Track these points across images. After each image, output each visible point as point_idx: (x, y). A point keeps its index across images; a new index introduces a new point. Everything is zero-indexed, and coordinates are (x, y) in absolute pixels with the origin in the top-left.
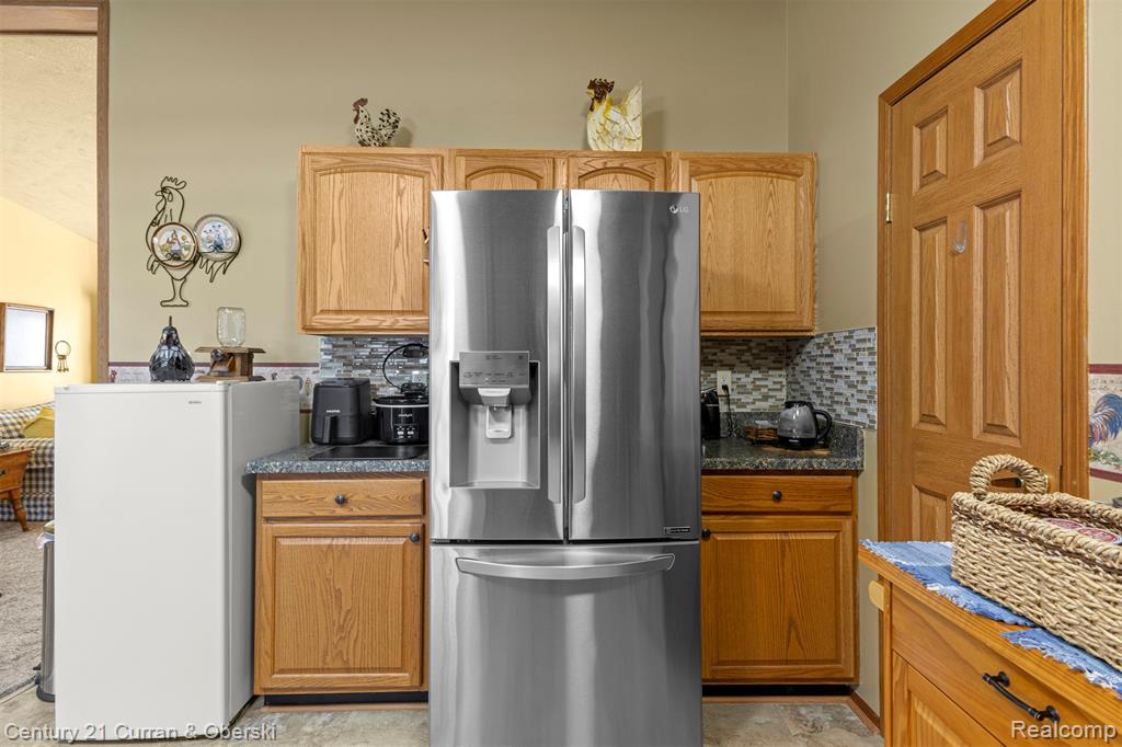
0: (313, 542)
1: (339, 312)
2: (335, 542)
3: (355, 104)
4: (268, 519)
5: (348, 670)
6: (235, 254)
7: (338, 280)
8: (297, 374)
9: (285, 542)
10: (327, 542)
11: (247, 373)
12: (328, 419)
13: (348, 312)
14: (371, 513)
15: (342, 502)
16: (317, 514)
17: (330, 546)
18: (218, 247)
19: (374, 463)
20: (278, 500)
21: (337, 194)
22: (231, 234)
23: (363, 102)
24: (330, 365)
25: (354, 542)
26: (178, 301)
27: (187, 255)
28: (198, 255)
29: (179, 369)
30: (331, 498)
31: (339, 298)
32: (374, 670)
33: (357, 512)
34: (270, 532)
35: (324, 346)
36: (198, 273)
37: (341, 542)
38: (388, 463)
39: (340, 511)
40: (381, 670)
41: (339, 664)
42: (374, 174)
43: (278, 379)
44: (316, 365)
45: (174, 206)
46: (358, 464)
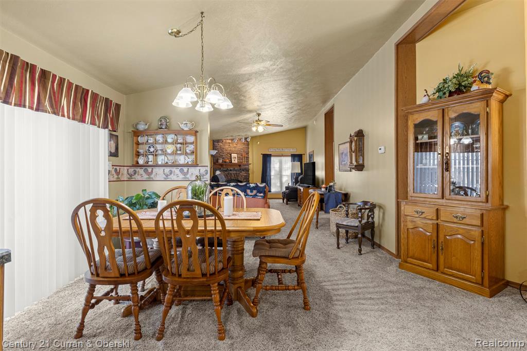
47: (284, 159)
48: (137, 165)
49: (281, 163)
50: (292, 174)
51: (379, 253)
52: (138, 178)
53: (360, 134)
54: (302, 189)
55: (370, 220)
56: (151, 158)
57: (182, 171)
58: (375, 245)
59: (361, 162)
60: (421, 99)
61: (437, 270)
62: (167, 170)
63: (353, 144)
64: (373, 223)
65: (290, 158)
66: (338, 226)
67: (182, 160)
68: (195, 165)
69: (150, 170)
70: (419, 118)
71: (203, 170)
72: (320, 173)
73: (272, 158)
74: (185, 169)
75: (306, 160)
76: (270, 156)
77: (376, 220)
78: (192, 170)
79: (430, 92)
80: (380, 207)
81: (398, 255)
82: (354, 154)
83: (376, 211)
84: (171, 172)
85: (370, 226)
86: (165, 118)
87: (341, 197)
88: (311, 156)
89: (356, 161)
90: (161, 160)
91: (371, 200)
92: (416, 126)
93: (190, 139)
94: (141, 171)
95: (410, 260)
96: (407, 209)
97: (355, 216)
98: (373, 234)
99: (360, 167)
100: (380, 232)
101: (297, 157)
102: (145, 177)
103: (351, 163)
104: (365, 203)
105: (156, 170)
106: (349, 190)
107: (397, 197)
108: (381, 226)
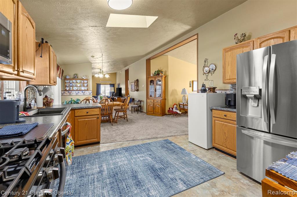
0: (221, 122)
1: (230, 79)
2: (224, 123)
3: (235, 36)
4: (214, 117)
5: (227, 148)
6: (215, 70)
7: (230, 73)
8: (226, 92)
9: (216, 121)
10: (223, 123)
11: (214, 92)
12: (228, 101)
13: (231, 79)
14: (231, 119)
15: (225, 116)
16: (221, 117)
17: (223, 124)
18: (212, 69)
19: (231, 109)
20: (215, 114)
21: (229, 56)
22: (215, 66)
23: (236, 34)
24: (232, 90)
25: (228, 124)
26: (207, 79)
27: (208, 71)
28: (210, 71)
29: (204, 91)
30: (223, 115)
31: (230, 77)
32: (232, 150)
33: (228, 118)
34: (214, 119)
35: (231, 86)
36: (210, 74)
37: (226, 123)
38: (234, 110)
39: (225, 118)
40: (233, 151)
41: (225, 146)
42: (239, 49)
43: (222, 93)
44: (229, 90)
45: (206, 63)
46: (228, 109)
47: (106, 86)
48: (66, 90)
49: (105, 87)
50: (110, 92)
51: (142, 113)
52: (66, 95)
53: (137, 80)
54: (116, 98)
55: (140, 105)
56: (71, 88)
57: (82, 92)
58: (141, 112)
59: (138, 89)
60: (152, 75)
61: (154, 113)
62: (77, 92)
63: (136, 83)
64: (141, 106)
65: (109, 86)
66: (132, 107)
67: (83, 88)
68: (87, 90)
69: (70, 92)
70: (151, 79)
71: (90, 92)
72: (123, 92)
73: (101, 85)
74: (84, 92)
75: (116, 86)
76: (100, 84)
77: (142, 105)
78: (86, 92)
79: (153, 74)
80: (143, 101)
81: (147, 113)
82: (136, 87)
83: (142, 102)
84: (78, 93)
85: (140, 106)
86: (76, 75)
87: (132, 100)
88: (119, 85)
89: (137, 89)
90: (75, 88)
91: (141, 100)
92: (150, 81)
93: (86, 82)
94: (67, 92)
95: (149, 112)
96: (148, 101)
97: (136, 104)
98: (141, 109)
99: (137, 90)
100: (143, 108)
101: (113, 85)
102: (68, 94)
103: (135, 89)
104: (139, 100)
105: (72, 92)
106: (134, 98)
107: (147, 98)
108: (143, 106)
